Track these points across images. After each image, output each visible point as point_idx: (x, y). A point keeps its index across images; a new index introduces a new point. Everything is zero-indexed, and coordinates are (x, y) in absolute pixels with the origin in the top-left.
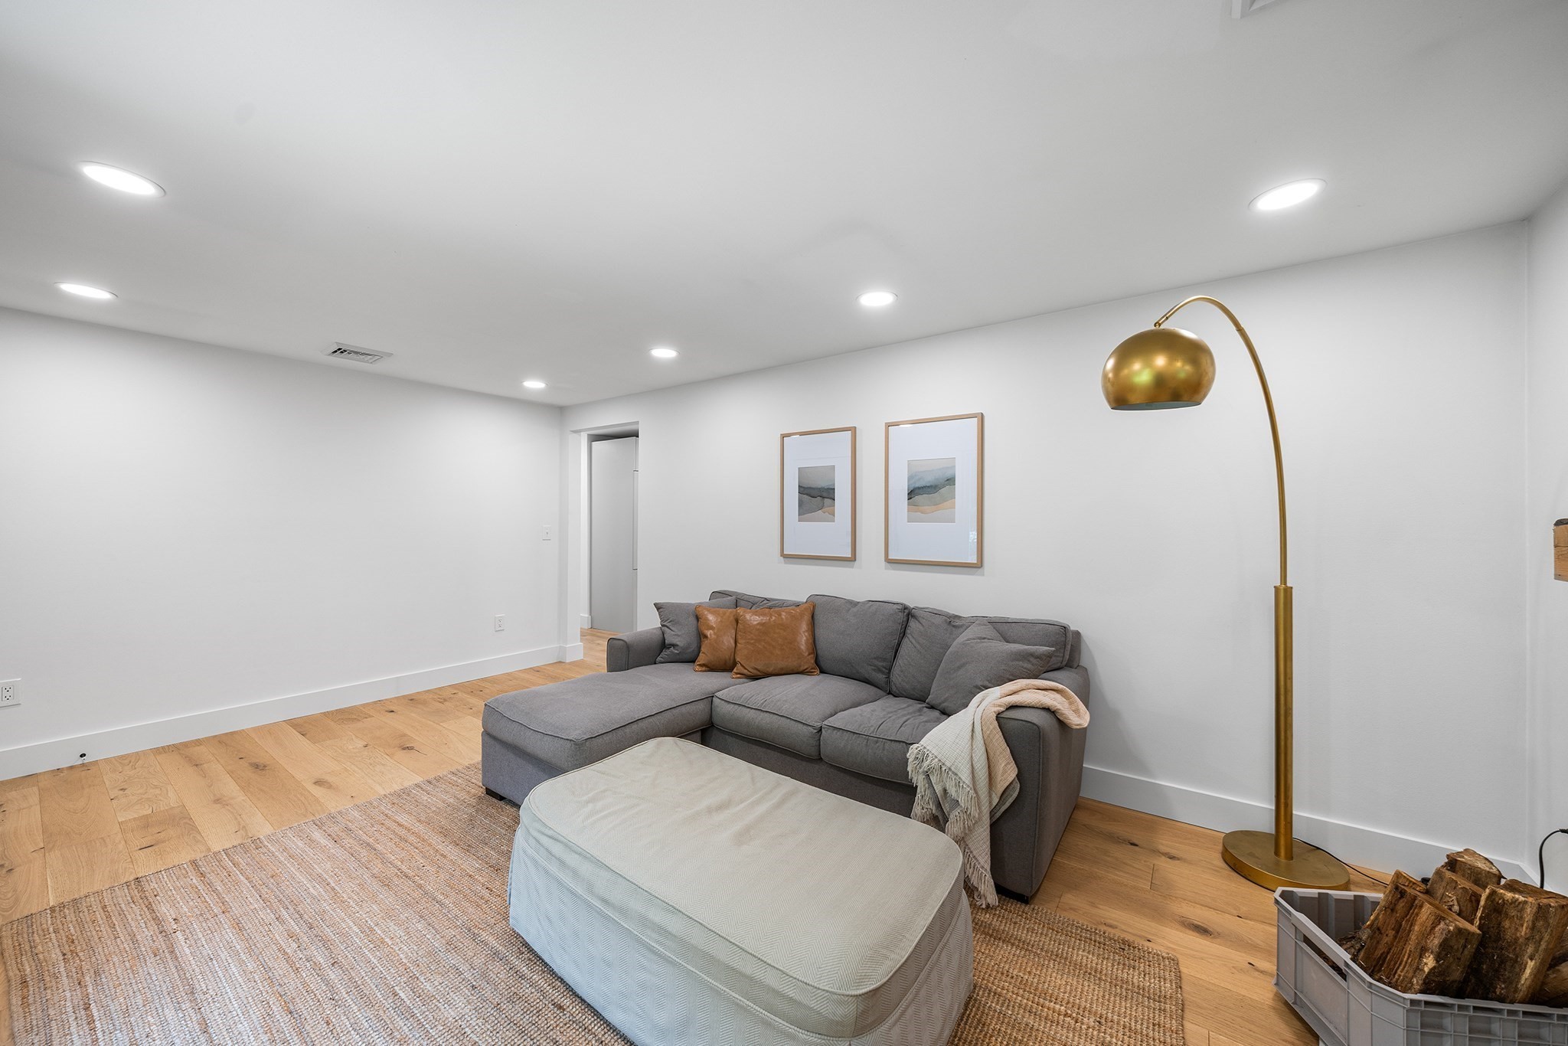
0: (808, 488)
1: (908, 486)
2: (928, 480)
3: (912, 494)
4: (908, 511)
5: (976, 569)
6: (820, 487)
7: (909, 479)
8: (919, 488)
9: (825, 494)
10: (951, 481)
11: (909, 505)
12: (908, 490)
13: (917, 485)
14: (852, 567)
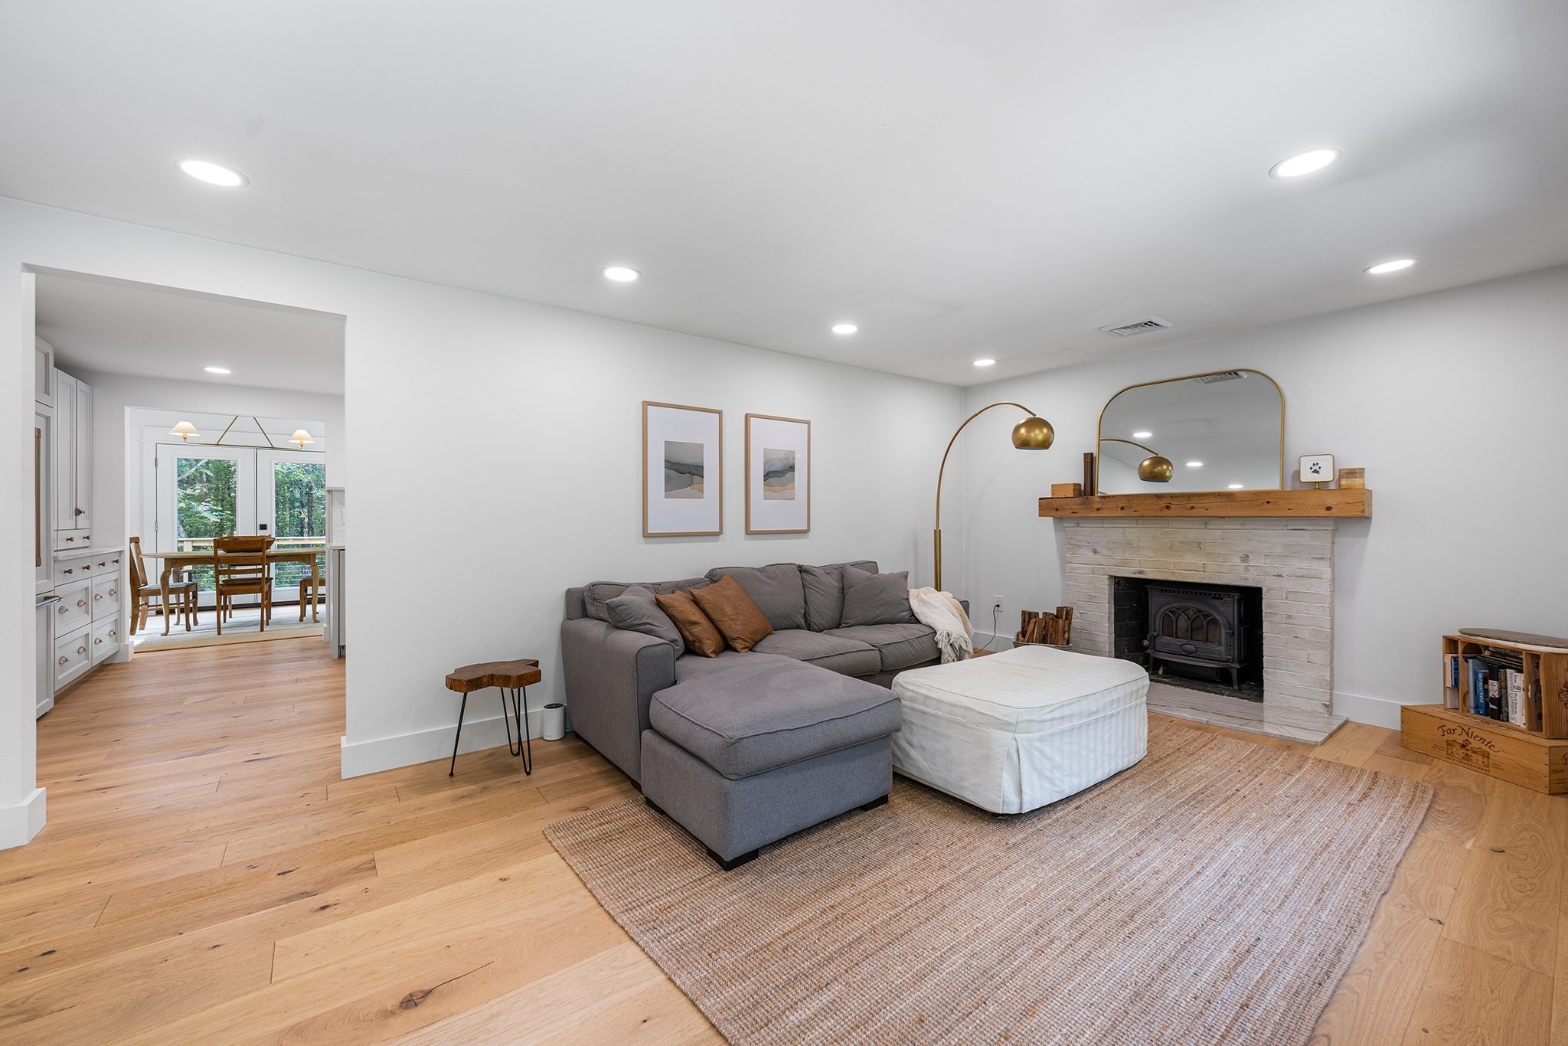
0: (675, 463)
1: (764, 469)
2: (778, 466)
3: (768, 475)
4: (764, 490)
5: (803, 534)
6: (688, 463)
7: (765, 463)
8: (772, 472)
9: (694, 472)
10: (792, 468)
11: (765, 485)
12: (764, 472)
13: (770, 470)
14: (717, 541)
